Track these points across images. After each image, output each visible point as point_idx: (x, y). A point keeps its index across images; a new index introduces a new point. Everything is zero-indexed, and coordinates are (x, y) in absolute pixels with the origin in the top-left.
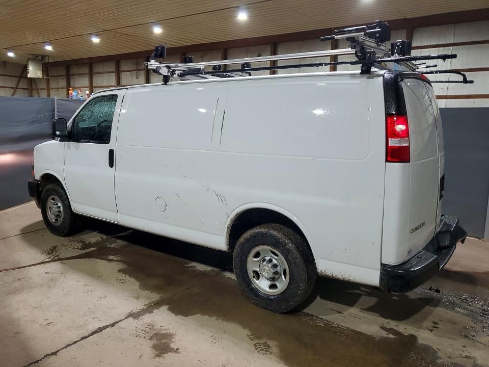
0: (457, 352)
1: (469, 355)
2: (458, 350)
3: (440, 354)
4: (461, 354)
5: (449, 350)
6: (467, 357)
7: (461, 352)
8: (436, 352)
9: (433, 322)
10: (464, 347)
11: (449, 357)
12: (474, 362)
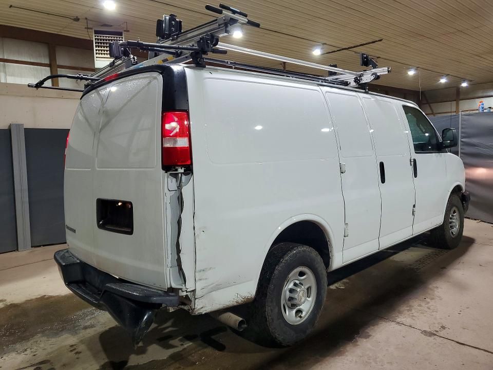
0: (35, 348)
1: (26, 353)
2: (36, 349)
3: (45, 339)
4: (31, 349)
5: (42, 345)
6: (26, 350)
7: (32, 350)
8: (47, 338)
9: (80, 352)
10: (34, 355)
11: (37, 342)
12: (17, 351)
